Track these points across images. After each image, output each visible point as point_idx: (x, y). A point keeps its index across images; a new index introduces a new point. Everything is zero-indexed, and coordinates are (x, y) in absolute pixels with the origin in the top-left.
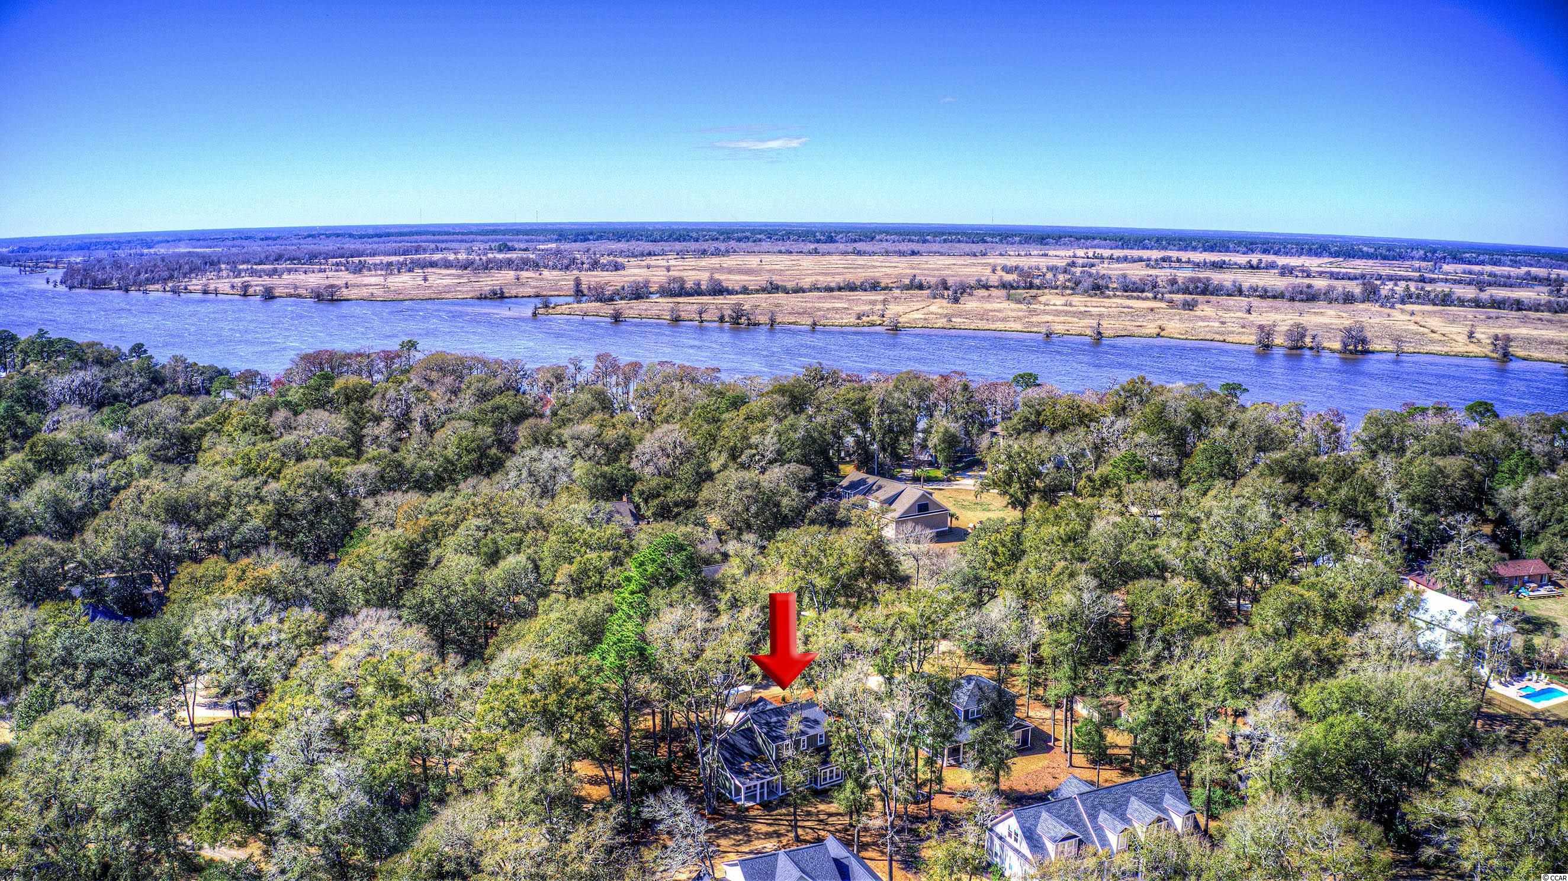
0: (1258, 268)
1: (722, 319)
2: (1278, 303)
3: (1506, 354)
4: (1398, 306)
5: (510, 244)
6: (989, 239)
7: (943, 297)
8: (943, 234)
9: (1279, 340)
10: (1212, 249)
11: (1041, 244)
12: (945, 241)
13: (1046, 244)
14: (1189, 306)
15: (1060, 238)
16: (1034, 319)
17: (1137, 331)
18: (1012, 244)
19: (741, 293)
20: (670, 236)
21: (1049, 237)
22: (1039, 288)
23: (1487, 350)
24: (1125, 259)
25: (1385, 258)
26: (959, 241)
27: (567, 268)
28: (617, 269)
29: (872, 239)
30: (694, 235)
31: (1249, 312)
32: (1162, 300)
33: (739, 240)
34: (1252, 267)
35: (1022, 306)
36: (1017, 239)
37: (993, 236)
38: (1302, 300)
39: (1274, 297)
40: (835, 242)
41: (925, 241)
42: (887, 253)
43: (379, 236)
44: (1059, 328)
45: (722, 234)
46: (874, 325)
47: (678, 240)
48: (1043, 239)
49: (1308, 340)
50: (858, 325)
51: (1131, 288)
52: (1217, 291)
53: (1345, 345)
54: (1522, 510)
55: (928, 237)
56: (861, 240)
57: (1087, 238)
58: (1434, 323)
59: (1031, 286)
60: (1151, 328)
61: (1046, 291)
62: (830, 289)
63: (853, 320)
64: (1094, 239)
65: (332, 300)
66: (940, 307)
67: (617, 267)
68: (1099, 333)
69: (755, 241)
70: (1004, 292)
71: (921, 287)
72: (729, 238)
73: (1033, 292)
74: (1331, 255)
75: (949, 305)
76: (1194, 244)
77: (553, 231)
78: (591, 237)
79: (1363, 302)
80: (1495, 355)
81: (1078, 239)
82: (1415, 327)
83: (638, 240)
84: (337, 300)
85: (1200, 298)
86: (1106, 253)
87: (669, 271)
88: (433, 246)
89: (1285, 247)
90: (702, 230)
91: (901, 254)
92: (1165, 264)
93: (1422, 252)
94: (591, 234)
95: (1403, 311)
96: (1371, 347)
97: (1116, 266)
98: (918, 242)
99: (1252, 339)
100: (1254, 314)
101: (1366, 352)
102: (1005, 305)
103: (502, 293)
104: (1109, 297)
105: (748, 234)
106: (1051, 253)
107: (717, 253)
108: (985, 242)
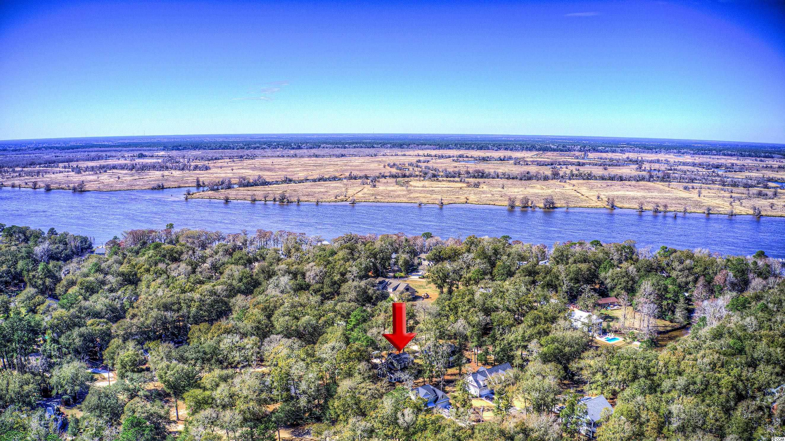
0: (504, 160)
1: (275, 200)
2: (515, 182)
3: (613, 206)
4: (568, 181)
6: (375, 146)
7: (367, 184)
8: (353, 143)
9: (517, 203)
12: (355, 147)
13: (403, 148)
14: (477, 185)
16: (411, 196)
17: (457, 201)
18: (387, 148)
19: (275, 184)
21: (404, 144)
22: (408, 177)
23: (605, 204)
24: (442, 157)
25: (561, 150)
26: (361, 147)
28: (207, 169)
29: (320, 146)
31: (503, 187)
32: (464, 182)
34: (501, 160)
35: (404, 188)
36: (389, 145)
37: (377, 144)
38: (525, 180)
39: (513, 178)
40: (302, 149)
41: (345, 148)
42: (330, 156)
44: (424, 201)
46: (343, 201)
48: (401, 145)
49: (530, 203)
50: (336, 202)
51: (450, 176)
52: (488, 176)
53: (545, 205)
54: (608, 280)
55: (347, 145)
56: (314, 148)
58: (584, 190)
59: (404, 176)
60: (463, 199)
61: (412, 178)
62: (314, 181)
63: (333, 199)
64: (425, 144)
65: (81, 191)
66: (368, 189)
68: (442, 203)
69: (263, 149)
70: (394, 180)
71: (355, 178)
72: (250, 147)
73: (406, 179)
74: (535, 151)
75: (372, 188)
79: (552, 179)
80: (608, 207)
81: (417, 145)
82: (575, 193)
84: (83, 191)
85: (481, 180)
86: (433, 153)
87: (232, 170)
89: (514, 146)
91: (338, 156)
92: (461, 159)
93: (579, 147)
95: (570, 184)
96: (556, 205)
97: (438, 161)
98: (342, 148)
99: (506, 203)
100: (505, 189)
101: (555, 208)
102: (396, 188)
103: (163, 185)
104: (440, 181)
105: (259, 144)
106: (407, 154)
107: (248, 157)
108: (373, 147)
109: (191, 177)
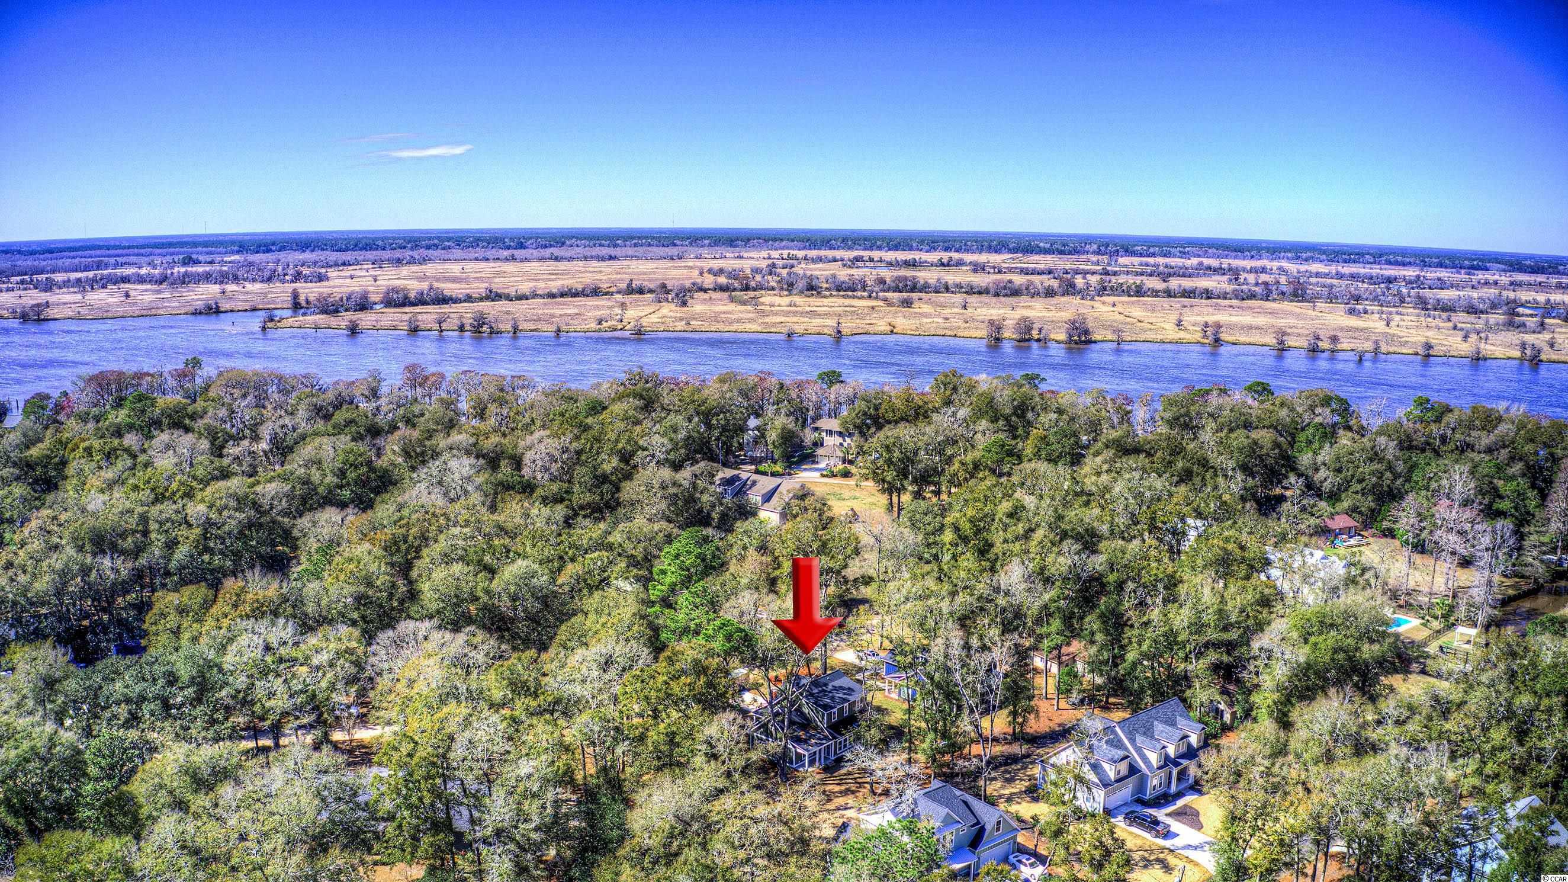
0: (948, 265)
1: (462, 328)
2: (984, 298)
3: (1217, 340)
4: (1098, 298)
5: (194, 256)
6: (678, 242)
7: (667, 300)
8: (633, 238)
9: (1007, 333)
10: (896, 248)
11: (731, 246)
12: (635, 245)
13: (736, 246)
14: (907, 303)
15: (749, 240)
16: (767, 320)
17: (871, 329)
18: (702, 246)
19: (465, 301)
20: (356, 245)
21: (738, 240)
22: (755, 290)
23: (1198, 337)
24: (820, 259)
25: (1061, 252)
26: (650, 245)
27: (269, 280)
28: (320, 280)
29: (563, 244)
30: (380, 243)
31: (965, 307)
32: (877, 298)
33: (428, 248)
34: (943, 265)
35: (749, 308)
36: (707, 242)
37: (683, 239)
38: (1006, 295)
39: (980, 293)
40: (525, 248)
41: (615, 246)
42: (586, 258)
43: (51, 252)
44: (796, 328)
45: (409, 242)
46: (615, 330)
47: (364, 248)
48: (732, 241)
49: (1035, 333)
50: (599, 331)
51: (842, 288)
52: (925, 288)
53: (1070, 336)
55: (619, 242)
56: (551, 246)
57: (775, 240)
58: (1137, 312)
59: (747, 288)
60: (882, 326)
61: (763, 292)
62: (552, 296)
63: (593, 325)
64: (782, 240)
65: (39, 320)
66: (669, 309)
67: (321, 278)
68: (839, 333)
69: (444, 249)
70: (726, 295)
71: (641, 291)
72: (417, 246)
73: (751, 294)
74: (1010, 251)
75: (678, 308)
76: (878, 243)
77: (233, 243)
78: (273, 248)
79: (1063, 295)
80: (1205, 341)
81: (766, 241)
83: (323, 250)
84: (43, 320)
85: (914, 296)
86: (801, 254)
87: (375, 281)
88: (112, 260)
89: (965, 244)
90: (388, 238)
91: (602, 259)
92: (860, 264)
93: (1095, 247)
94: (273, 244)
95: (1104, 302)
96: (1093, 337)
97: (813, 266)
98: (609, 246)
99: (983, 333)
100: (970, 310)
101: (1089, 342)
102: (731, 307)
103: (218, 307)
104: (825, 297)
105: (436, 241)
106: (745, 255)
107: (412, 261)
108: (675, 245)
109: (280, 292)
